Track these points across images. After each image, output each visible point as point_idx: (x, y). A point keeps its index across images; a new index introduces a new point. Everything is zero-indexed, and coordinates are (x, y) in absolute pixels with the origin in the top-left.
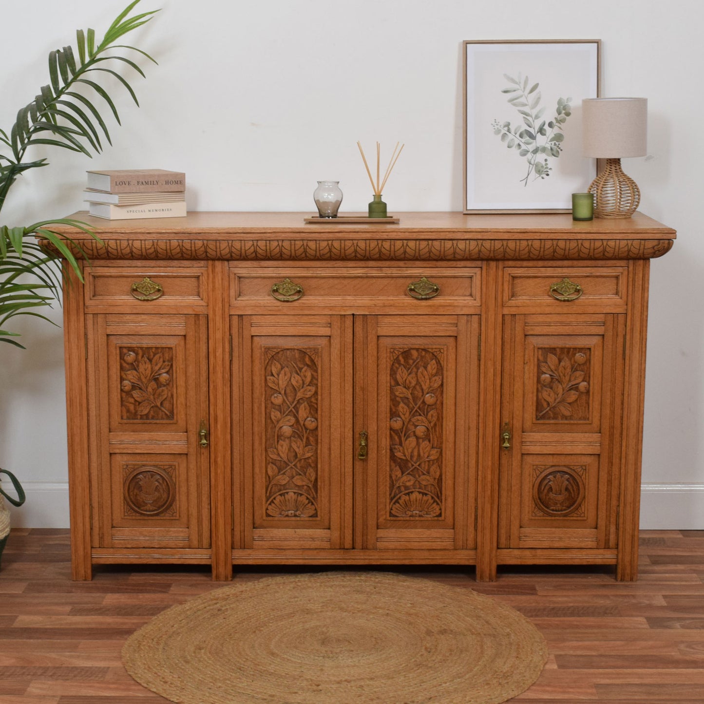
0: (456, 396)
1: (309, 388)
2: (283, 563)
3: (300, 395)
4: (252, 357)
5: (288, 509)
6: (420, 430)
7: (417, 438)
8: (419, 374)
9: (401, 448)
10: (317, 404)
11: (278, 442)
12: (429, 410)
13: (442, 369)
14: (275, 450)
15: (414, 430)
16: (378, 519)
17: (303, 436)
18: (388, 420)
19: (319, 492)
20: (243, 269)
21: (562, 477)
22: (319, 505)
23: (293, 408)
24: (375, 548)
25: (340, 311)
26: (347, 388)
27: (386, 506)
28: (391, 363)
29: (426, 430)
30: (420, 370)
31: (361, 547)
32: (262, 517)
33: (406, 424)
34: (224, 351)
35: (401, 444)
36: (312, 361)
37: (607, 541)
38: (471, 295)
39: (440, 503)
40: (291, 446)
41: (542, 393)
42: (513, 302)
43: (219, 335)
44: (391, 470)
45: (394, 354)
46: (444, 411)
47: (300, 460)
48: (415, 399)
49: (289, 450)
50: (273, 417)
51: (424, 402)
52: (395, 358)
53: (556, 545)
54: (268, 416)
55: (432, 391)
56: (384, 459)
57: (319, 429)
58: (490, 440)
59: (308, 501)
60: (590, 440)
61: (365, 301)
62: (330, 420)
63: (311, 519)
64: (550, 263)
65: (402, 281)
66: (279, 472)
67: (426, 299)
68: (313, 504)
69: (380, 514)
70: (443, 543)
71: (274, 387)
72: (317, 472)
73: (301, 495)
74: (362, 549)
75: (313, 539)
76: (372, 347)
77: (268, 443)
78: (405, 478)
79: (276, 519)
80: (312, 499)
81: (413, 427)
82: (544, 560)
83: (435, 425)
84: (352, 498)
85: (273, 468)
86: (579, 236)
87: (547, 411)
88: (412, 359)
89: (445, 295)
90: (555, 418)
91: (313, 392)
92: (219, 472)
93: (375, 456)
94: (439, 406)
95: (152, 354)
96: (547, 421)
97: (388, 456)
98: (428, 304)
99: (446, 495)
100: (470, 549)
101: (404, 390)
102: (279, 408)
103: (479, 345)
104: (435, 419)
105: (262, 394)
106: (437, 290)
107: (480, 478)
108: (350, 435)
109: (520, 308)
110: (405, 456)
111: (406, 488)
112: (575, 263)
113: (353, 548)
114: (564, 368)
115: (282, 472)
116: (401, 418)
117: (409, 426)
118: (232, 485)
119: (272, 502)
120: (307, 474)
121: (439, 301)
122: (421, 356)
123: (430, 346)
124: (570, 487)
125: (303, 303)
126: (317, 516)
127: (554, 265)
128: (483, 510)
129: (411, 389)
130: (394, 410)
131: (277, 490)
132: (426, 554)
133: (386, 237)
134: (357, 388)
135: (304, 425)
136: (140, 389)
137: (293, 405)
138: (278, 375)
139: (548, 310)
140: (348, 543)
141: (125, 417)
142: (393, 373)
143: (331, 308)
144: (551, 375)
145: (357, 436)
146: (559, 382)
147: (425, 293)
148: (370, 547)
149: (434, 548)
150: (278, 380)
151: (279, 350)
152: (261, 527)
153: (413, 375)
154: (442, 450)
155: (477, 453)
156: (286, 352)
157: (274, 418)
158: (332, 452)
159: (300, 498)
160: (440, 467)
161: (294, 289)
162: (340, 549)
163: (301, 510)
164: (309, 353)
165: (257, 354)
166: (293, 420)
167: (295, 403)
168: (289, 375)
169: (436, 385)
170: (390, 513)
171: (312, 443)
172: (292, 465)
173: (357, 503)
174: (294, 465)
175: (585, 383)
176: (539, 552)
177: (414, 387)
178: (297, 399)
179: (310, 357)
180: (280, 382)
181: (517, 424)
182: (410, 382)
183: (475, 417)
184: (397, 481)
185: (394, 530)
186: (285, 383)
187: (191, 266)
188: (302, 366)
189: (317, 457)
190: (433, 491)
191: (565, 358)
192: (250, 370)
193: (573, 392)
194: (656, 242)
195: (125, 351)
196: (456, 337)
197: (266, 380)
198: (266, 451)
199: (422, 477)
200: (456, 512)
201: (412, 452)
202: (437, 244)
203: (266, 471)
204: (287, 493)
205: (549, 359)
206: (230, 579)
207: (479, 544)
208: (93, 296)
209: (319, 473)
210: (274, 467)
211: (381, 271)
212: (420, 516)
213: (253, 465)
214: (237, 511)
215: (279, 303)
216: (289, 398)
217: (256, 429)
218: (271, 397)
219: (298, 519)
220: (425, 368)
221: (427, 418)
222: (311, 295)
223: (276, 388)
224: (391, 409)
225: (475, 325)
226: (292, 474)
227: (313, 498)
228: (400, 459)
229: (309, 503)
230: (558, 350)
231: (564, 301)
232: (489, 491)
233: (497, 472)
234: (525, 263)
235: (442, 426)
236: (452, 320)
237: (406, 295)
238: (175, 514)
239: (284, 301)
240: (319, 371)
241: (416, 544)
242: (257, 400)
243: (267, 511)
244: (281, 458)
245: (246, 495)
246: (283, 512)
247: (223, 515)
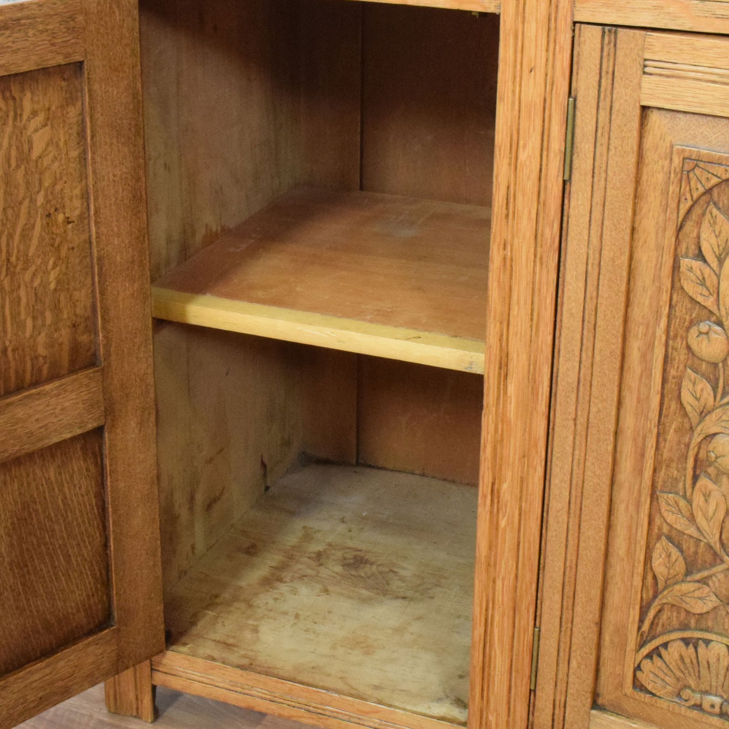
4: (638, 181)
5: (703, 687)
11: (695, 478)
14: (682, 503)
32: (621, 685)
34: (544, 148)
43: (533, 89)
50: (686, 397)
54: (670, 389)
66: (688, 572)
71: (700, 299)
77: (662, 474)
79: (664, 704)
85: (669, 556)
92: (503, 523)
102: (712, 372)
105: (658, 314)
115: (698, 576)
119: (657, 652)
131: (675, 623)
138: (721, 260)
150: (718, 276)
152: (619, 710)
157: (691, 400)
180: (726, 286)
197: (676, 267)
198: (653, 496)
203: (648, 559)
204: (707, 642)
210: (675, 553)
213: (609, 527)
214: (548, 646)
217: (629, 422)
218: (688, 329)
223: (709, 303)
242: (642, 330)
243: (639, 674)
244: (698, 529)
245: (578, 609)
246: (687, 693)
247: (507, 647)
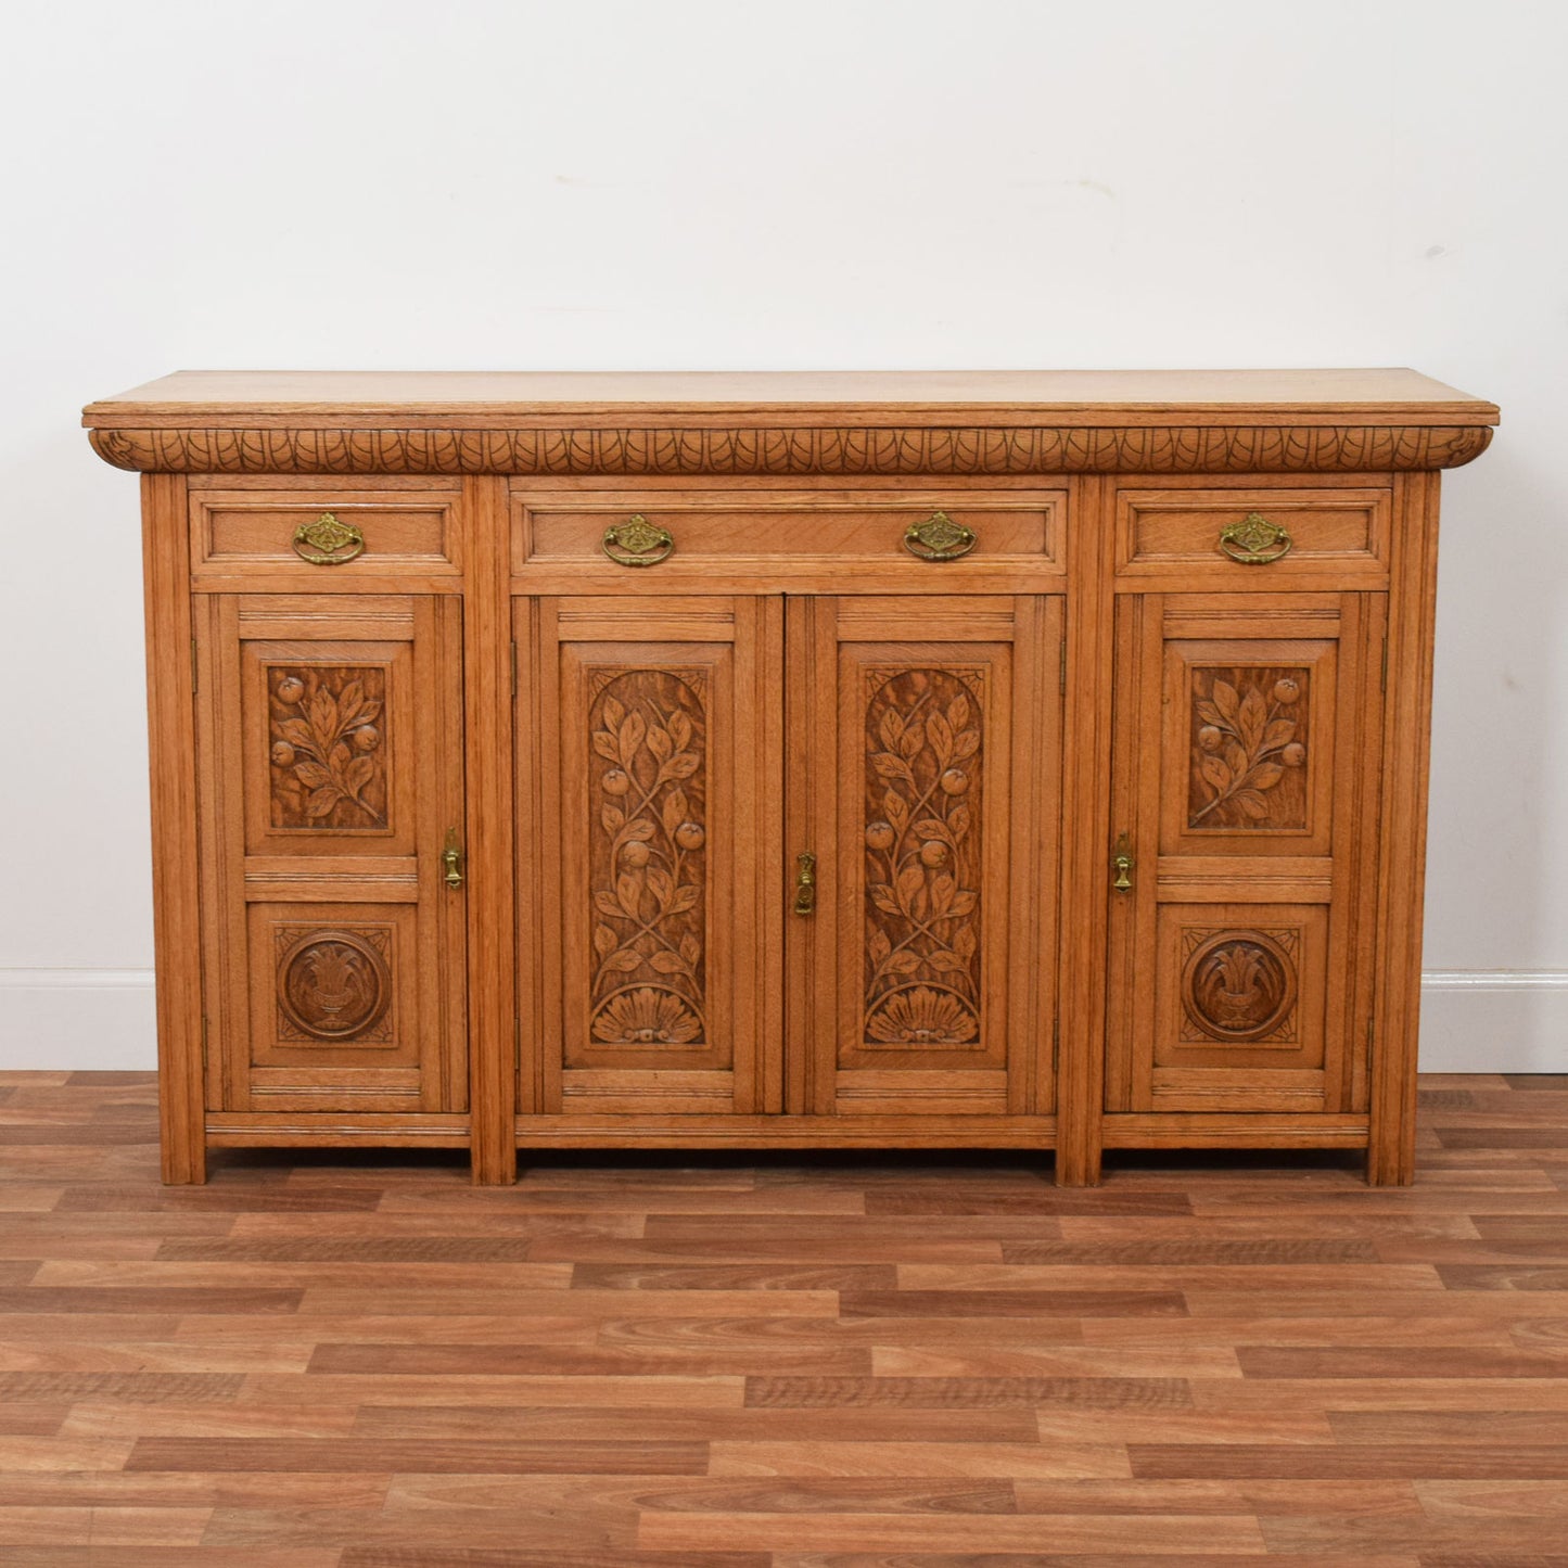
0: (1011, 774)
1: (685, 756)
2: (628, 1146)
3: (665, 772)
4: (560, 689)
5: (639, 1026)
6: (932, 851)
7: (926, 868)
8: (929, 725)
9: (889, 891)
10: (704, 793)
11: (617, 876)
12: (951, 805)
13: (980, 716)
14: (611, 895)
15: (918, 850)
16: (838, 1050)
17: (673, 863)
18: (862, 827)
19: (708, 987)
20: (540, 493)
21: (1246, 954)
22: (709, 1017)
23: (652, 801)
24: (831, 1113)
25: (754, 587)
26: (769, 758)
27: (856, 1018)
28: (869, 701)
29: (945, 850)
30: (932, 717)
31: (800, 1110)
32: (582, 1043)
33: (900, 836)
34: (497, 676)
35: (889, 882)
36: (693, 697)
37: (1346, 1097)
38: (1044, 551)
39: (976, 1012)
40: (646, 885)
41: (1201, 767)
42: (1136, 567)
43: (487, 641)
44: (868, 939)
45: (874, 682)
46: (985, 810)
47: (667, 917)
48: (920, 781)
49: (642, 894)
50: (606, 822)
51: (939, 788)
52: (876, 689)
53: (1234, 1105)
54: (595, 821)
55: (958, 764)
56: (852, 913)
57: (709, 847)
58: (1087, 873)
59: (683, 1007)
60: (1308, 872)
61: (809, 563)
62: (733, 829)
63: (690, 1047)
64: (1220, 480)
65: (892, 520)
66: (620, 944)
67: (945, 560)
68: (694, 1014)
69: (841, 1035)
70: (982, 1101)
71: (607, 756)
72: (703, 942)
73: (669, 994)
74: (805, 1114)
75: (695, 1093)
76: (825, 666)
77: (595, 880)
78: (898, 957)
79: (615, 1047)
80: (692, 1003)
81: (916, 844)
82: (1208, 1139)
83: (965, 838)
84: (780, 1001)
85: (606, 935)
86: (1284, 420)
87: (1213, 809)
88: (915, 693)
89: (986, 552)
90: (1231, 823)
91: (695, 767)
92: (487, 943)
93: (833, 908)
94: (974, 795)
95: (338, 681)
96: (1212, 831)
97: (861, 907)
98: (949, 571)
99: (988, 994)
100: (1041, 1115)
101: (896, 761)
102: (620, 802)
103: (1063, 663)
104: (964, 825)
105: (581, 771)
106: (969, 539)
107: (1064, 956)
108: (777, 861)
109: (1154, 580)
110: (898, 908)
111: (902, 978)
112: (1276, 479)
113: (784, 1112)
114: (1252, 713)
115: (626, 945)
116: (890, 823)
117: (907, 841)
118: (516, 971)
119: (605, 1009)
120: (682, 948)
121: (973, 564)
122: (936, 688)
123: (953, 665)
124: (1264, 977)
125: (672, 570)
126: (703, 1042)
127: (1229, 485)
128: (1071, 1030)
129: (911, 759)
130: (873, 805)
131: (615, 984)
132: (945, 1125)
133: (856, 422)
134: (793, 757)
135: (675, 839)
136: (314, 759)
137: (651, 796)
138: (618, 729)
139: (1215, 583)
140: (772, 1102)
141: (280, 822)
142: (871, 725)
143: (735, 579)
144: (1221, 729)
145: (792, 863)
146: (1240, 743)
147: (943, 546)
148: (821, 1108)
149: (962, 1111)
150: (618, 739)
151: (620, 673)
152: (581, 1064)
153: (916, 728)
154: (980, 895)
155: (1059, 902)
156: (636, 678)
157: (609, 823)
158: (737, 899)
159: (665, 1002)
160: (977, 933)
161: (654, 539)
162: (754, 1114)
163: (668, 1026)
164: (686, 680)
165: (572, 683)
166: (650, 828)
167: (655, 791)
168: (641, 728)
169: (967, 751)
170: (866, 1033)
171: (691, 878)
172: (647, 928)
173: (794, 1013)
174: (653, 929)
175: (1297, 746)
176: (1196, 1121)
177: (919, 755)
178: (660, 781)
179: (688, 688)
180: (623, 745)
181: (1147, 837)
182: (910, 745)
183: (1054, 822)
184: (880, 963)
185: (873, 1072)
186: (634, 745)
187: (426, 487)
188: (671, 708)
189: (704, 911)
190: (960, 986)
191: (1254, 690)
192: (556, 718)
193: (1270, 765)
194: (1454, 433)
195: (279, 675)
196: (1012, 643)
197: (590, 739)
198: (591, 897)
199: (937, 954)
200: (1011, 1032)
201: (914, 900)
202: (969, 438)
203: (592, 942)
204: (638, 990)
205: (1217, 694)
206: (512, 1180)
207: (1062, 1102)
208: (210, 555)
209: (708, 946)
210: (610, 932)
211: (847, 497)
212: (932, 1041)
213: (563, 927)
214: (527, 1030)
215: (620, 570)
216: (643, 779)
217: (569, 850)
218: (601, 778)
219: (662, 1047)
220: (944, 712)
221: (946, 824)
222: (691, 551)
223: (613, 757)
224: (867, 803)
225: (1053, 617)
226: (649, 948)
227: (696, 1001)
228: (887, 913)
229: (685, 1012)
230: (1237, 672)
231: (1252, 563)
232: (1085, 986)
233: (1102, 944)
234: (1165, 481)
235: (980, 840)
236: (1004, 606)
237: (900, 551)
238: (388, 1038)
239: (632, 565)
240: (709, 721)
241: (924, 1102)
242: (571, 784)
243: (594, 1030)
244: (624, 912)
245: (546, 994)
246: (629, 1033)
247: (496, 1040)
